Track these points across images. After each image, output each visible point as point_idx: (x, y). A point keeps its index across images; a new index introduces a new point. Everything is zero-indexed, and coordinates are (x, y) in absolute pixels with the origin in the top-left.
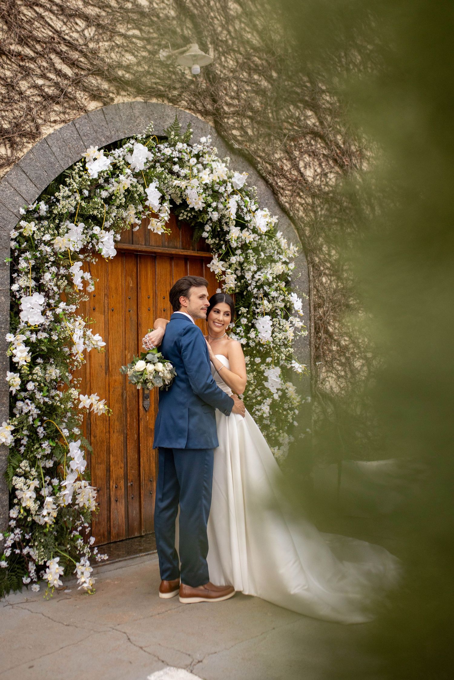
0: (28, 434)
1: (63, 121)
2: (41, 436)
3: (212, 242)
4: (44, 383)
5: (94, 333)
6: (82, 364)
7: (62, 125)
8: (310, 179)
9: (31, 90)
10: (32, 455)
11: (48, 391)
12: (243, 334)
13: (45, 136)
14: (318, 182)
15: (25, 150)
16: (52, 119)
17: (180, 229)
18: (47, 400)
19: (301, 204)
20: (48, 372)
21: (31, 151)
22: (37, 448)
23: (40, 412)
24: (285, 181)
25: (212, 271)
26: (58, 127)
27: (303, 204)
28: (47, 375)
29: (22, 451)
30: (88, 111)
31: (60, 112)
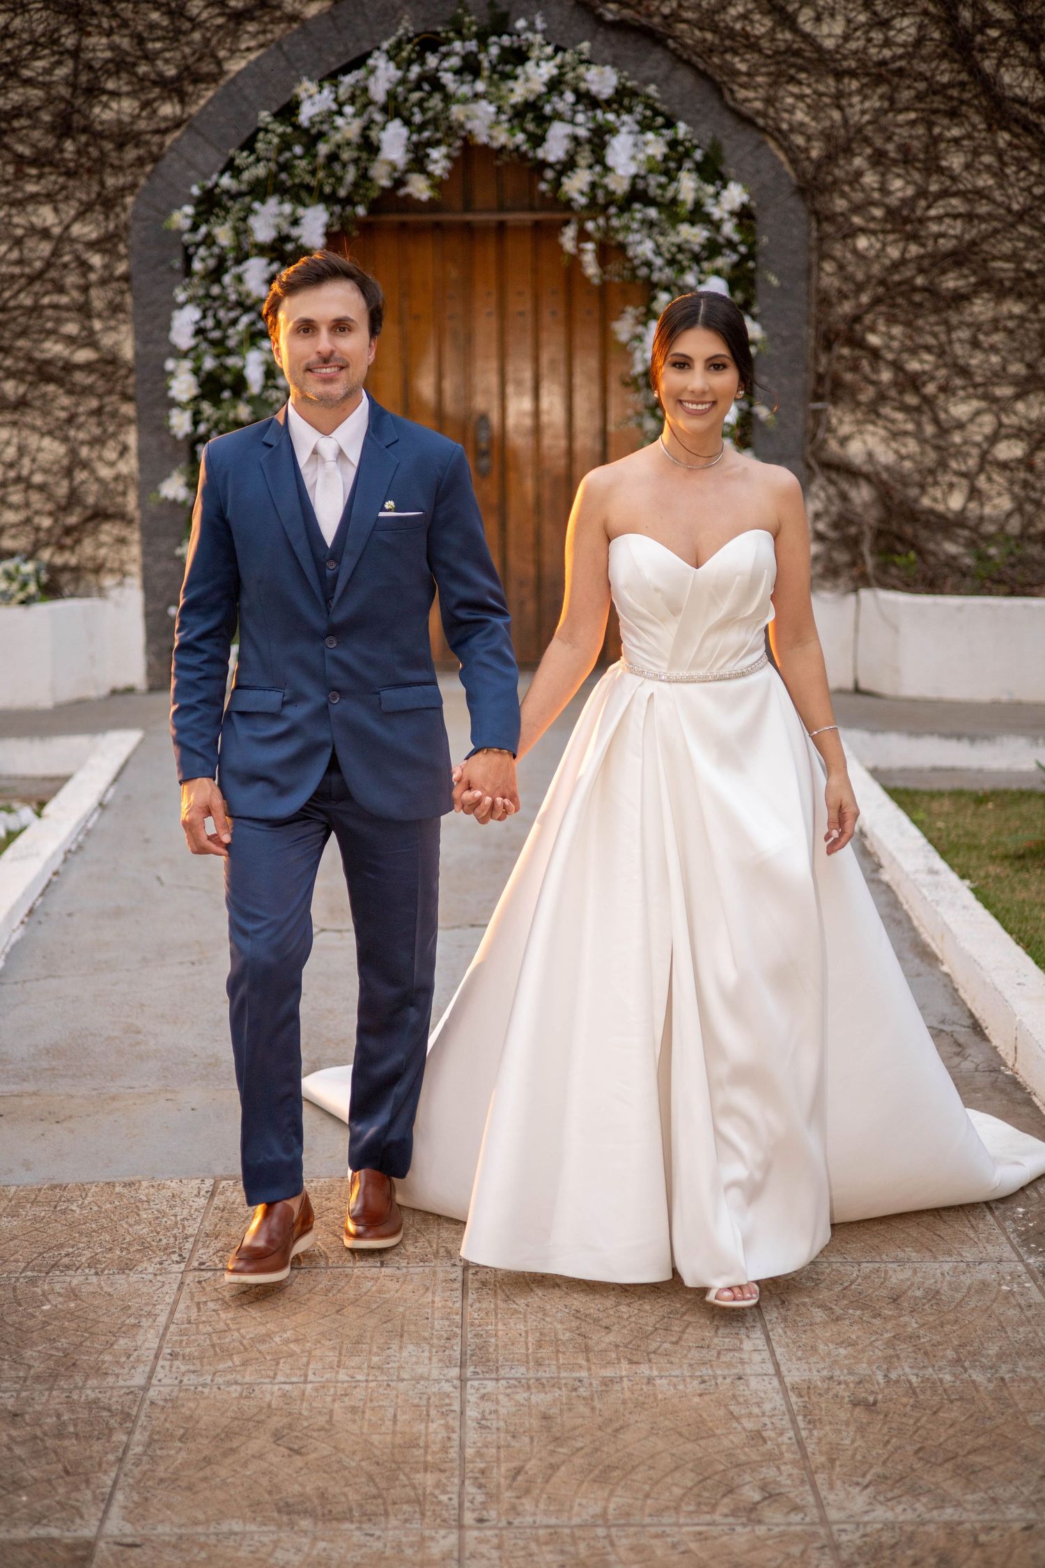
1: (261, 46)
7: (261, 52)
8: (829, 44)
9: (209, 10)
13: (232, 75)
14: (853, 45)
15: (202, 102)
16: (243, 46)
19: (801, 97)
21: (210, 102)
24: (753, 57)
26: (253, 56)
27: (807, 96)
30: (309, 20)
31: (258, 33)
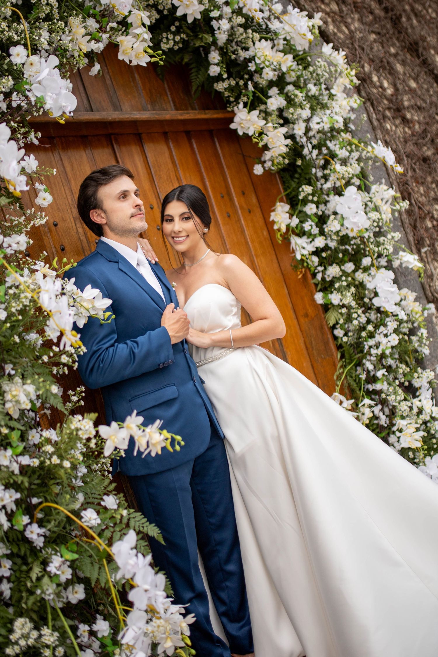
0: (9, 552)
2: (39, 542)
3: (226, 84)
4: (7, 426)
5: (81, 286)
6: (79, 356)
10: (32, 599)
11: (23, 438)
12: (315, 230)
17: (163, 82)
18: (25, 460)
20: (8, 397)
22: (39, 579)
23: (18, 496)
25: (240, 133)
28: (8, 405)
29: (7, 593)
